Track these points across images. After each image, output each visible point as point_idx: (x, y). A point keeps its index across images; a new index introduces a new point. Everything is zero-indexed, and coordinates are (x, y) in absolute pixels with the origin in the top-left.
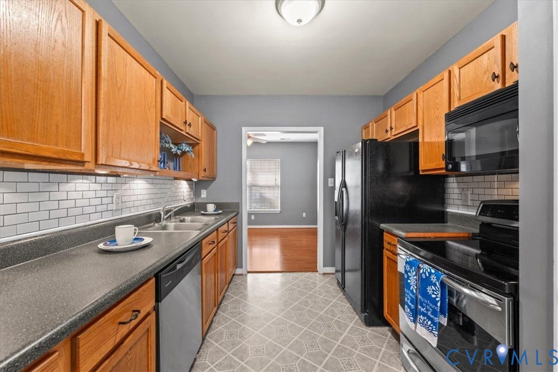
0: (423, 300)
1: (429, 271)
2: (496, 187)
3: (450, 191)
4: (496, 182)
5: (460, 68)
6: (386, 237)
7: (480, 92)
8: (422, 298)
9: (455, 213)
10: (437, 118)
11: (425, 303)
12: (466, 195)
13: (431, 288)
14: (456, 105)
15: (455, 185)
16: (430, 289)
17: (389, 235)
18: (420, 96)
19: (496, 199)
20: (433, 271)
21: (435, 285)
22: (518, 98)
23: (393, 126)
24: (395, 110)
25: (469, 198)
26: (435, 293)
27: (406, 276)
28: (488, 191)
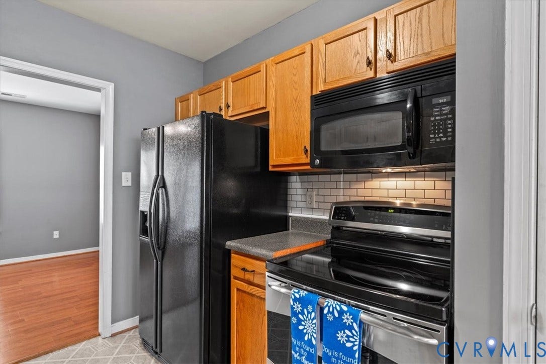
0: (330, 354)
1: (338, 308)
2: (342, 187)
3: (292, 192)
4: (342, 182)
5: (326, 44)
6: (235, 260)
7: (349, 78)
8: (328, 351)
9: (299, 217)
10: (296, 101)
11: (334, 357)
12: (311, 196)
13: (344, 333)
14: (321, 87)
15: (298, 185)
16: (341, 336)
17: (242, 257)
18: (272, 69)
19: (342, 201)
20: (345, 308)
21: (351, 328)
22: (455, 76)
23: (230, 104)
24: (233, 82)
25: (315, 201)
26: (351, 339)
27: (294, 320)
28: (334, 192)
